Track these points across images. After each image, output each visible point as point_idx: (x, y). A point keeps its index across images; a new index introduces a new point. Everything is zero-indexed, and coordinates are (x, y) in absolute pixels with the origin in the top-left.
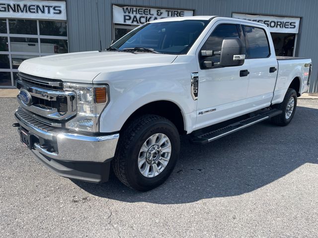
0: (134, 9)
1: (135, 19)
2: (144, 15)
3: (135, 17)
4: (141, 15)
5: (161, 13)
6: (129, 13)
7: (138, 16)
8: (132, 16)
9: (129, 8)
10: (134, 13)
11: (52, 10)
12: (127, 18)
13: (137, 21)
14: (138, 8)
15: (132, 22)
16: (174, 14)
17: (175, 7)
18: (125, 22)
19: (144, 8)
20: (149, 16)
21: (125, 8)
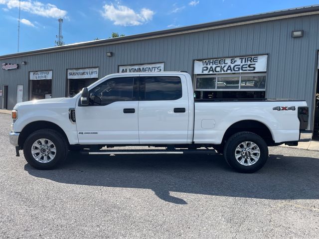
0: (211, 61)
1: (211, 69)
2: (219, 65)
3: (211, 67)
4: (217, 65)
5: (235, 61)
6: (207, 65)
7: (214, 66)
8: (209, 67)
9: (207, 61)
10: (211, 64)
11: (156, 70)
12: (205, 69)
13: (213, 70)
14: (215, 60)
15: (209, 72)
16: (248, 60)
17: (247, 54)
18: (203, 72)
19: (220, 59)
20: (223, 65)
21: (204, 61)
